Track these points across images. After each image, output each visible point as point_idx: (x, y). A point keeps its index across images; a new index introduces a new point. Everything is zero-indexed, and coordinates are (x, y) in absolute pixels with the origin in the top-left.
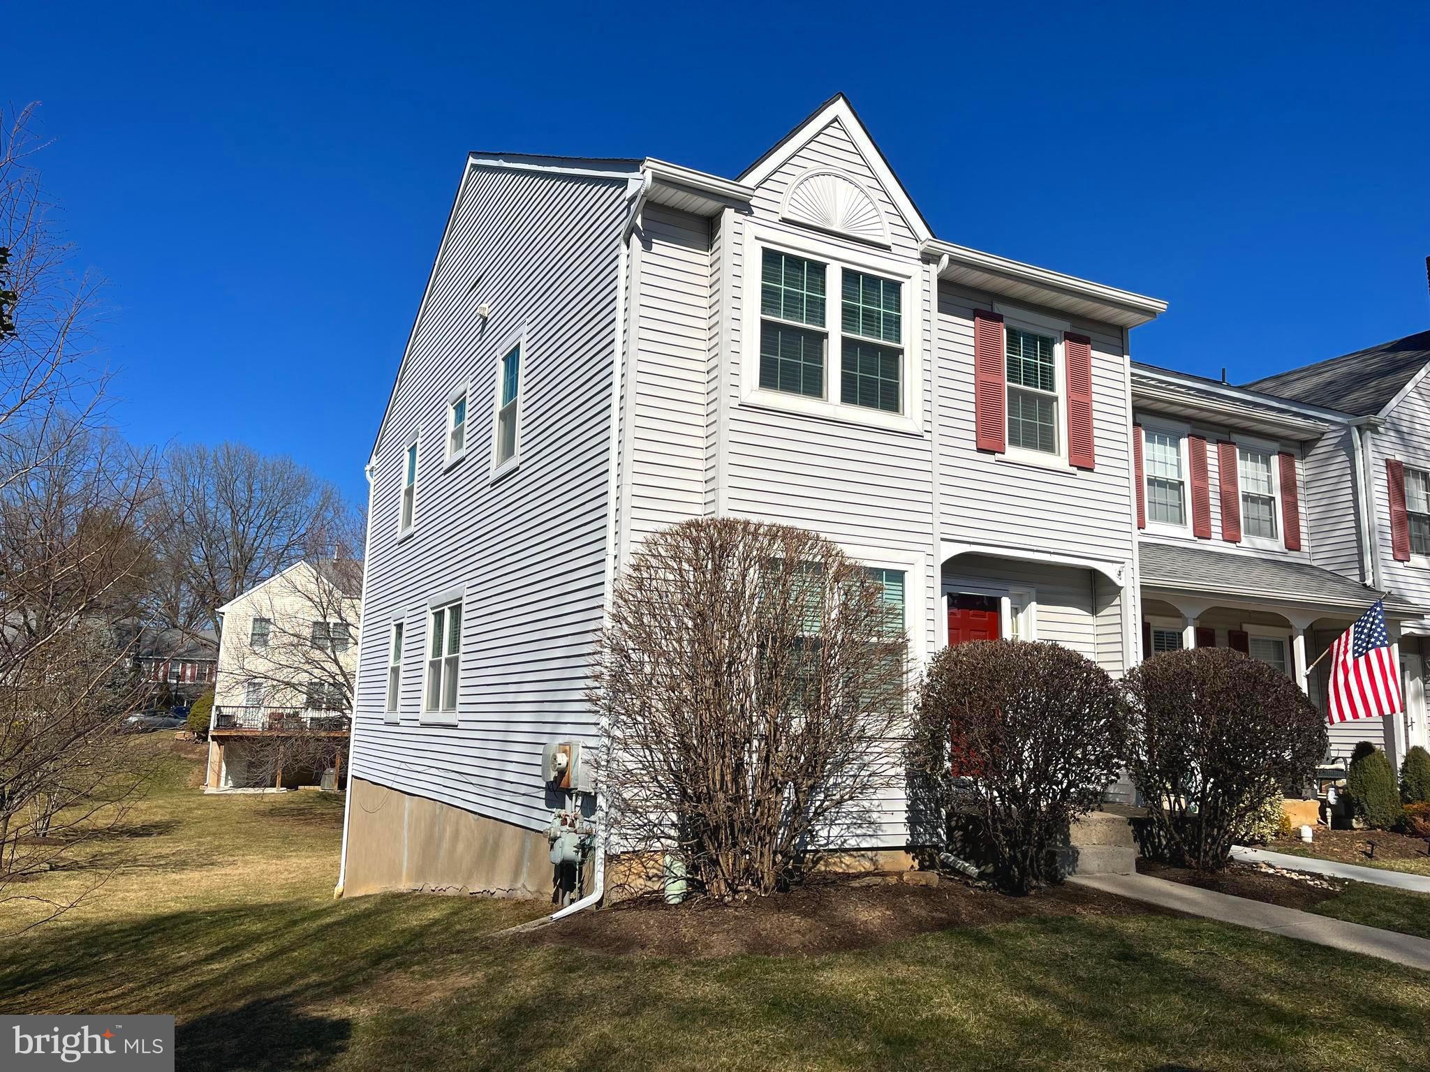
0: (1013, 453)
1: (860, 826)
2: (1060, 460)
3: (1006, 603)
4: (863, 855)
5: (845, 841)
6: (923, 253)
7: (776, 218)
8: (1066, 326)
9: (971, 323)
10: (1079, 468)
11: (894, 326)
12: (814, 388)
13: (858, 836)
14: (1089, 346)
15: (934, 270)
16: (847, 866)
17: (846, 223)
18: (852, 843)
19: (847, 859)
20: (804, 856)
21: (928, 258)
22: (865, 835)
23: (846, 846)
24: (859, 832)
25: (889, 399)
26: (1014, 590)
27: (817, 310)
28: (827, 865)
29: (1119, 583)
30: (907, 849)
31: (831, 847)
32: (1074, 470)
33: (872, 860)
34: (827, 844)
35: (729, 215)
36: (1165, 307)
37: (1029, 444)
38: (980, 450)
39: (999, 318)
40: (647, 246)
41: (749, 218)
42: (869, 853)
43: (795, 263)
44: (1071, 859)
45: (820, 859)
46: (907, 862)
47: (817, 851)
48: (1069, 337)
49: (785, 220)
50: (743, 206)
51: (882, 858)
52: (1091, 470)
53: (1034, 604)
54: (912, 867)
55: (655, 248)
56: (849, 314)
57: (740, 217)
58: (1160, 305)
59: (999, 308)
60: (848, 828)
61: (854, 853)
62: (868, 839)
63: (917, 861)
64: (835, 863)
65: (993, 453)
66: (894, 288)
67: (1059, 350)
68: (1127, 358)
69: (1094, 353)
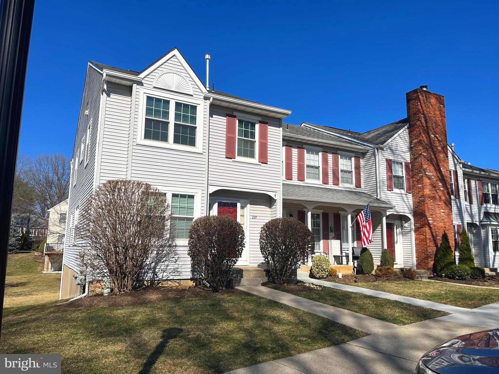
0: (238, 158)
1: (174, 272)
2: (256, 160)
3: (239, 205)
4: (175, 281)
5: (169, 277)
6: (204, 97)
7: (152, 87)
8: (260, 119)
9: (225, 118)
10: (262, 163)
11: (194, 119)
12: (165, 138)
13: (173, 276)
14: (267, 125)
15: (208, 102)
16: (170, 285)
17: (177, 87)
18: (171, 278)
19: (169, 283)
20: (154, 282)
21: (206, 98)
22: (176, 275)
23: (169, 279)
24: (174, 274)
25: (192, 143)
26: (241, 201)
27: (166, 114)
28: (162, 284)
29: (275, 198)
30: (191, 279)
31: (163, 279)
32: (260, 163)
33: (178, 283)
34: (162, 278)
35: (135, 86)
36: (291, 112)
37: (245, 155)
38: (226, 158)
39: (235, 117)
40: (108, 95)
41: (142, 87)
42: (178, 281)
43: (158, 100)
44: (238, 281)
45: (160, 282)
46: (191, 283)
47: (159, 280)
48: (260, 122)
49: (154, 87)
50: (140, 83)
51: (182, 282)
52: (267, 164)
53: (249, 205)
54: (193, 285)
55: (111, 96)
56: (177, 117)
57: (138, 87)
58: (289, 112)
59: (235, 113)
60: (170, 273)
61: (172, 281)
62: (177, 276)
63: (194, 283)
64: (165, 284)
65: (231, 158)
66: (194, 108)
67: (257, 126)
68: (281, 128)
69: (269, 127)
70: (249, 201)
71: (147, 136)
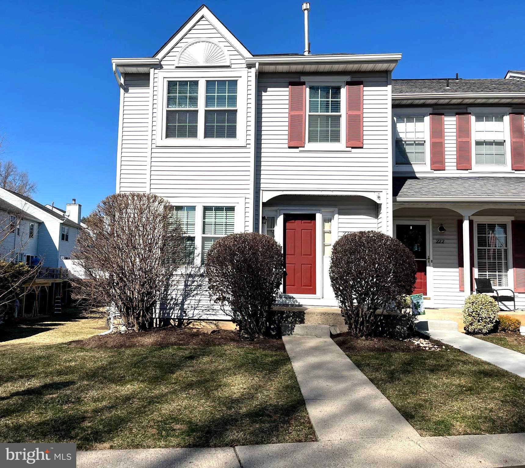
0: (309, 146)
1: (208, 311)
2: (342, 145)
3: (319, 217)
4: (211, 322)
5: (201, 316)
6: (247, 65)
7: (174, 67)
8: (348, 78)
9: (287, 89)
10: (352, 148)
11: (233, 100)
12: (193, 134)
13: (207, 314)
14: (362, 86)
15: (253, 70)
16: (204, 326)
17: (207, 61)
18: (204, 317)
19: (203, 323)
20: (183, 321)
21: (250, 66)
22: (210, 314)
23: (201, 318)
24: (208, 313)
25: (232, 133)
26: (323, 209)
27: (194, 100)
28: (194, 325)
29: (378, 201)
30: (234, 321)
31: (194, 318)
32: (350, 149)
33: (216, 324)
34: (193, 317)
35: (152, 71)
36: (400, 56)
37: (324, 139)
38: (290, 147)
39: (303, 83)
40: (126, 90)
41: (161, 70)
42: (214, 322)
43: (183, 83)
44: (290, 328)
45: (191, 322)
46: (233, 327)
47: (189, 319)
48: (348, 83)
49: (177, 67)
50: (158, 66)
51: (221, 324)
52: (362, 148)
53: (336, 216)
54: (236, 329)
55: (130, 91)
56: (209, 100)
57: (156, 71)
58: (398, 56)
59: (303, 79)
60: (203, 311)
61: (207, 321)
62: (212, 316)
63: (238, 326)
64: (197, 325)
65: (298, 148)
66: (233, 83)
67: (344, 91)
68: (390, 87)
69: (365, 89)
70: (337, 210)
71: (170, 133)
